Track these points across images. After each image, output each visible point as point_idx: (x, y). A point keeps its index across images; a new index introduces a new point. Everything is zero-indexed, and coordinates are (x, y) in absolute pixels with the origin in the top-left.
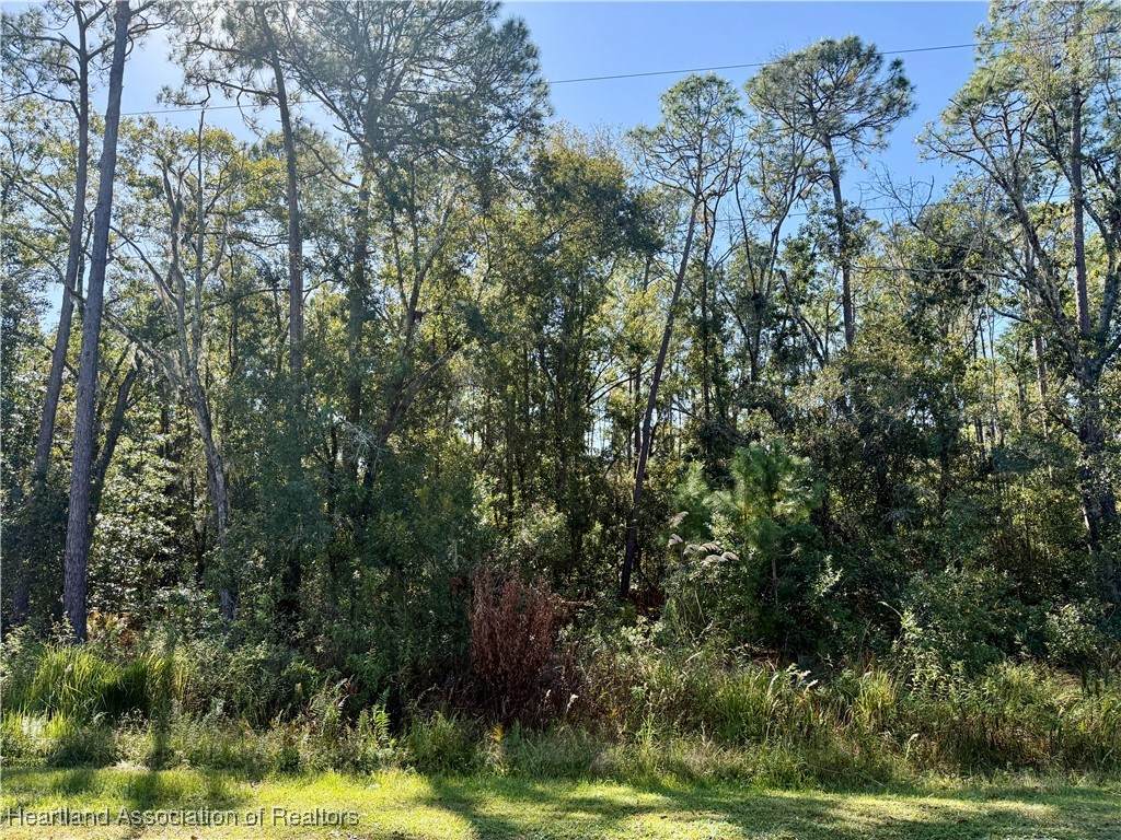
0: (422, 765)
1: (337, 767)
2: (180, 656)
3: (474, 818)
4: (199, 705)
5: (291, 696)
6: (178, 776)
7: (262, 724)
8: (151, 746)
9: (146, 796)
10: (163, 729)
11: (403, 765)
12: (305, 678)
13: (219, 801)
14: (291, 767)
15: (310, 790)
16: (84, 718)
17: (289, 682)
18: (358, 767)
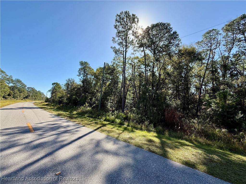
0: (157, 132)
1: (147, 130)
2: (131, 115)
3: (161, 140)
4: (133, 121)
5: (143, 121)
6: (130, 128)
7: (139, 124)
8: (128, 124)
9: (125, 129)
10: (129, 123)
11: (155, 132)
12: (145, 120)
13: (132, 131)
14: (141, 129)
15: (142, 132)
16: (122, 120)
17: (143, 119)
18: (149, 131)
